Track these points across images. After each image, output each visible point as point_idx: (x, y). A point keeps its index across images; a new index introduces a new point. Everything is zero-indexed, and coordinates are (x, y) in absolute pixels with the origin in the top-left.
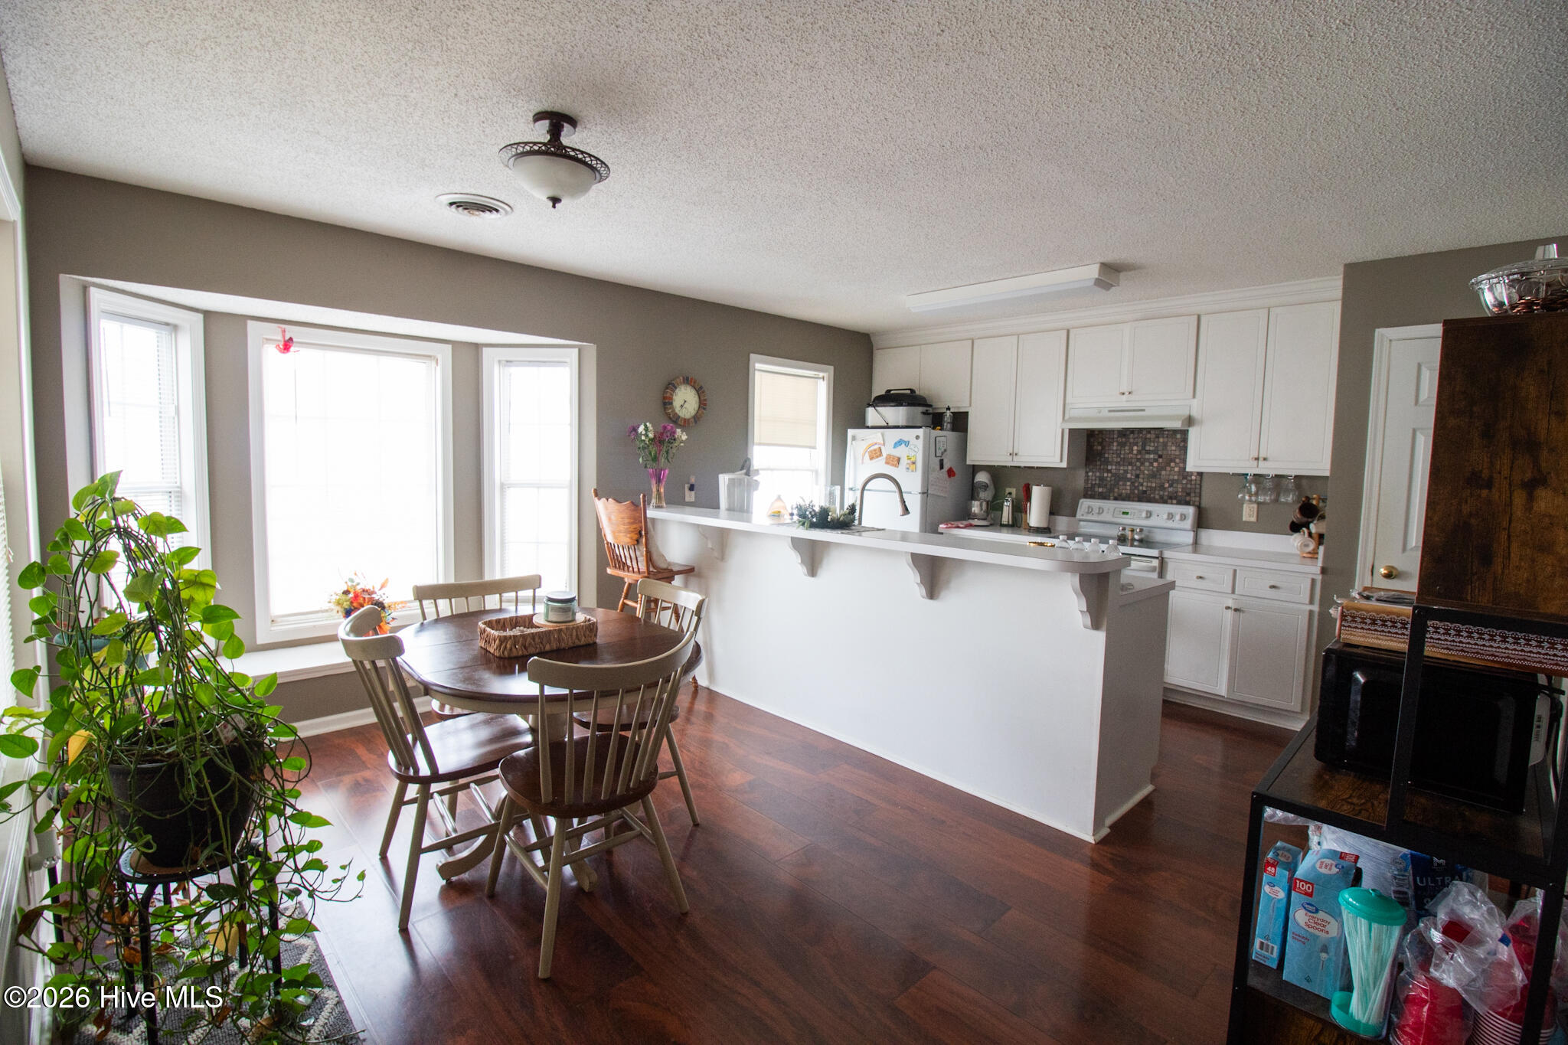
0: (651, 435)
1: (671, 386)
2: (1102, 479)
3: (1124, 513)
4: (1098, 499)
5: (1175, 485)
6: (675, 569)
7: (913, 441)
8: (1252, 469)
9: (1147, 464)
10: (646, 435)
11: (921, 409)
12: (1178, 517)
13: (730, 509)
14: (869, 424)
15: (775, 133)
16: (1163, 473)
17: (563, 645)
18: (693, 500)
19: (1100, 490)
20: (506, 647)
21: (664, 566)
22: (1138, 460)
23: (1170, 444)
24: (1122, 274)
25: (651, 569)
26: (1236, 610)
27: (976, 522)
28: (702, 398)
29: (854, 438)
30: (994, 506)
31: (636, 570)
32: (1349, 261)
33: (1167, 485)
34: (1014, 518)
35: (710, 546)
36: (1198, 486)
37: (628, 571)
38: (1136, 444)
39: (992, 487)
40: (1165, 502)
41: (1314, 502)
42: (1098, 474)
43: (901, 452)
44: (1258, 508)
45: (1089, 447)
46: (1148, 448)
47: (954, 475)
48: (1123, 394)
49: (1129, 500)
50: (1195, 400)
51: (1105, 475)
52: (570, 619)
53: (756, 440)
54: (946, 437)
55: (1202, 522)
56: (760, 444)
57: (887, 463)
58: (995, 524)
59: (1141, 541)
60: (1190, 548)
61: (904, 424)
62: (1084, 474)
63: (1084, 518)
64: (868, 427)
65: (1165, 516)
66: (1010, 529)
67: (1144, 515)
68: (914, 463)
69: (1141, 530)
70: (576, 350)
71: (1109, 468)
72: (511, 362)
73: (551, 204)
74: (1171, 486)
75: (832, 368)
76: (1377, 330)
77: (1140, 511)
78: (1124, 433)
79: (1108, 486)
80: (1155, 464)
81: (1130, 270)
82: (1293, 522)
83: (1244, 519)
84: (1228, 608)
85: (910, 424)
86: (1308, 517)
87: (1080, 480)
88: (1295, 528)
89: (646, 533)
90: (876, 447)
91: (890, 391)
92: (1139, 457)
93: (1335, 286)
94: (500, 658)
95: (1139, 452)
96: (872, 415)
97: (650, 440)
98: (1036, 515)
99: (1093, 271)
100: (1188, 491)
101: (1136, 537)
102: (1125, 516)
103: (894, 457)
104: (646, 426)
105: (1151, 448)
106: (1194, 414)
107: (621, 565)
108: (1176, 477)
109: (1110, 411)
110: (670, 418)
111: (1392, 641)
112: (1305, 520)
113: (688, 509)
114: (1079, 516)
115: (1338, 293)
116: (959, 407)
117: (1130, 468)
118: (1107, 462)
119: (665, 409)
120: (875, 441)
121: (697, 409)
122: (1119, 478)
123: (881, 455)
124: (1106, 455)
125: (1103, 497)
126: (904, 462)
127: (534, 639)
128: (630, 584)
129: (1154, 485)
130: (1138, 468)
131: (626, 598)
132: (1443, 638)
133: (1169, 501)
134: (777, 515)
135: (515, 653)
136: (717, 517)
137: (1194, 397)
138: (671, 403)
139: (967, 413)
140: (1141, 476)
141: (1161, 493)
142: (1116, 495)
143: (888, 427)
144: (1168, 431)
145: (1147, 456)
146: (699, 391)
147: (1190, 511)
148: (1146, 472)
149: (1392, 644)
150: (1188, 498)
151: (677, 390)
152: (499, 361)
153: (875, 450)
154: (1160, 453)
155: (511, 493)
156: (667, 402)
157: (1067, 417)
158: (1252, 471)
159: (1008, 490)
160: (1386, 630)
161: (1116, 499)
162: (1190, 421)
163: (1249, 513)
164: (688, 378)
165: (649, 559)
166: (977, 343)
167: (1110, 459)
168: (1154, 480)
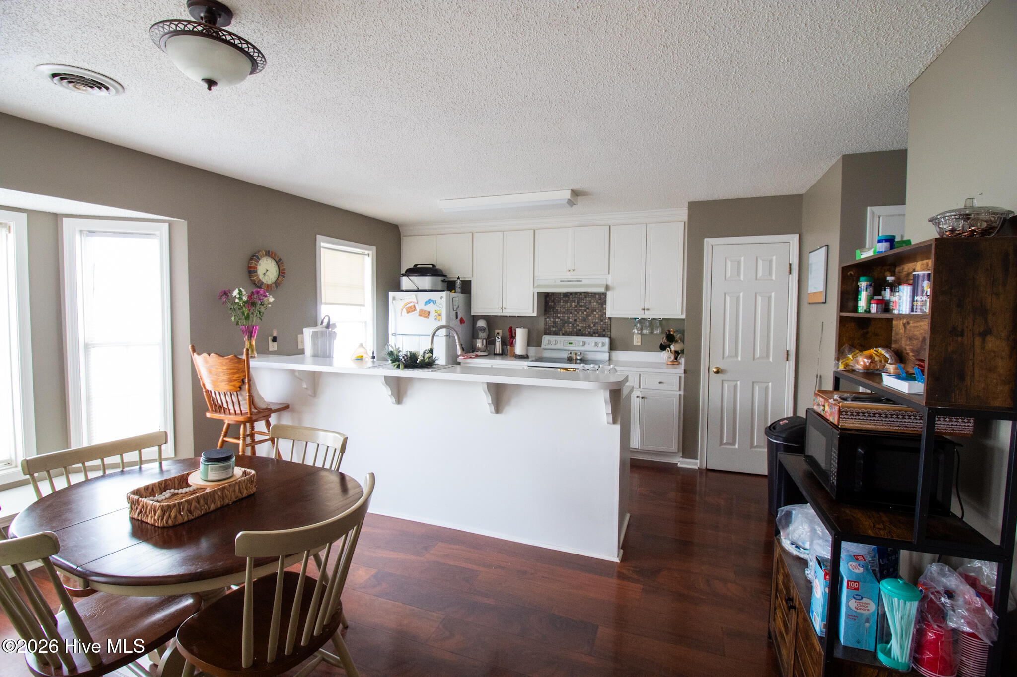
0: (245, 298)
1: (254, 258)
2: (554, 322)
3: (569, 343)
4: (553, 335)
5: (596, 325)
6: (273, 407)
7: (438, 300)
8: (641, 315)
9: (580, 313)
10: (240, 298)
11: (440, 278)
12: (600, 345)
13: (315, 355)
14: (404, 288)
15: (411, 63)
16: (590, 318)
17: (227, 501)
18: (275, 348)
19: (554, 329)
20: (170, 516)
21: (264, 406)
22: (575, 311)
23: (593, 301)
24: (579, 197)
25: (254, 410)
26: (642, 398)
27: (479, 353)
28: (281, 268)
29: (394, 298)
30: (490, 342)
31: (238, 411)
32: (691, 201)
33: (592, 326)
34: (502, 350)
35: (305, 386)
36: (609, 326)
37: (230, 413)
38: (574, 301)
39: (487, 330)
40: (592, 336)
41: (672, 333)
42: (552, 320)
43: (430, 308)
44: (641, 337)
45: (546, 303)
46: (580, 303)
47: (464, 323)
48: (569, 271)
49: (571, 335)
50: (610, 275)
51: (557, 320)
52: (231, 475)
53: (323, 301)
54: (459, 297)
55: (612, 347)
56: (326, 303)
57: (420, 315)
58: (492, 354)
59: (581, 360)
60: (607, 363)
61: (430, 288)
62: (544, 320)
63: (547, 347)
64: (403, 291)
65: (593, 344)
66: (501, 356)
67: (581, 344)
68: (440, 315)
69: (581, 354)
70: (167, 225)
71: (559, 316)
72: (94, 232)
73: (206, 86)
74: (594, 326)
75: (374, 248)
76: (705, 239)
77: (579, 342)
78: (567, 295)
79: (559, 327)
80: (585, 313)
81: (584, 195)
82: (661, 344)
83: (634, 344)
84: (637, 397)
85: (434, 289)
86: (671, 342)
87: (541, 324)
88: (663, 348)
89: (249, 381)
90: (412, 304)
91: (417, 265)
92: (576, 309)
93: (683, 214)
94: (163, 528)
95: (576, 306)
96: (406, 282)
97: (245, 302)
98: (519, 346)
99: (567, 195)
100: (604, 329)
101: (578, 357)
102: (570, 345)
103: (425, 312)
104: (240, 291)
105: (583, 304)
106: (610, 283)
107: (219, 408)
108: (597, 321)
109: (561, 281)
110: (255, 284)
111: (868, 424)
112: (668, 343)
113: (271, 357)
114: (543, 346)
115: (686, 218)
116: (464, 277)
117: (571, 315)
118: (557, 312)
119: (250, 276)
120: (410, 300)
121: (277, 276)
122: (565, 322)
123: (415, 310)
124: (557, 308)
125: (556, 333)
126: (433, 314)
127: (198, 503)
128: (229, 425)
129: (585, 326)
130: (576, 316)
131: (225, 436)
132: (895, 420)
133: (594, 335)
134: (360, 359)
135: (180, 520)
136: (302, 362)
137: (609, 273)
138: (256, 272)
139: (471, 281)
140: (577, 320)
141: (589, 330)
142: (563, 332)
143: (418, 290)
144: (592, 293)
145: (580, 308)
146: (279, 262)
147: (606, 340)
148: (580, 318)
149: (868, 426)
150: (604, 333)
151: (260, 262)
152: (81, 231)
153: (411, 307)
154: (587, 306)
155: (94, 352)
156: (251, 271)
157: (535, 285)
158: (640, 317)
159: (497, 331)
160: (865, 418)
161: (563, 335)
162: (607, 288)
163: (637, 340)
164: (269, 252)
165: (252, 402)
166: (475, 235)
167: (559, 311)
168: (584, 323)
